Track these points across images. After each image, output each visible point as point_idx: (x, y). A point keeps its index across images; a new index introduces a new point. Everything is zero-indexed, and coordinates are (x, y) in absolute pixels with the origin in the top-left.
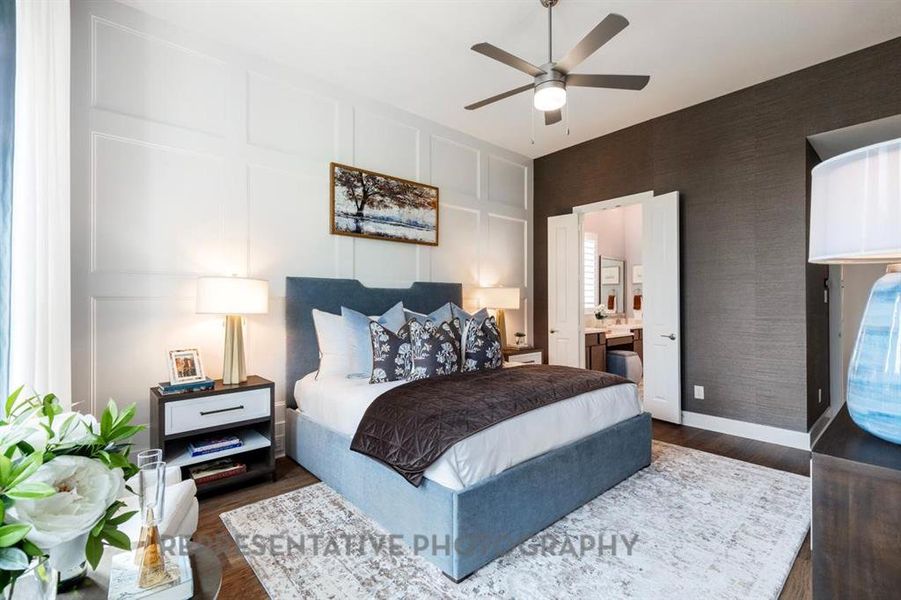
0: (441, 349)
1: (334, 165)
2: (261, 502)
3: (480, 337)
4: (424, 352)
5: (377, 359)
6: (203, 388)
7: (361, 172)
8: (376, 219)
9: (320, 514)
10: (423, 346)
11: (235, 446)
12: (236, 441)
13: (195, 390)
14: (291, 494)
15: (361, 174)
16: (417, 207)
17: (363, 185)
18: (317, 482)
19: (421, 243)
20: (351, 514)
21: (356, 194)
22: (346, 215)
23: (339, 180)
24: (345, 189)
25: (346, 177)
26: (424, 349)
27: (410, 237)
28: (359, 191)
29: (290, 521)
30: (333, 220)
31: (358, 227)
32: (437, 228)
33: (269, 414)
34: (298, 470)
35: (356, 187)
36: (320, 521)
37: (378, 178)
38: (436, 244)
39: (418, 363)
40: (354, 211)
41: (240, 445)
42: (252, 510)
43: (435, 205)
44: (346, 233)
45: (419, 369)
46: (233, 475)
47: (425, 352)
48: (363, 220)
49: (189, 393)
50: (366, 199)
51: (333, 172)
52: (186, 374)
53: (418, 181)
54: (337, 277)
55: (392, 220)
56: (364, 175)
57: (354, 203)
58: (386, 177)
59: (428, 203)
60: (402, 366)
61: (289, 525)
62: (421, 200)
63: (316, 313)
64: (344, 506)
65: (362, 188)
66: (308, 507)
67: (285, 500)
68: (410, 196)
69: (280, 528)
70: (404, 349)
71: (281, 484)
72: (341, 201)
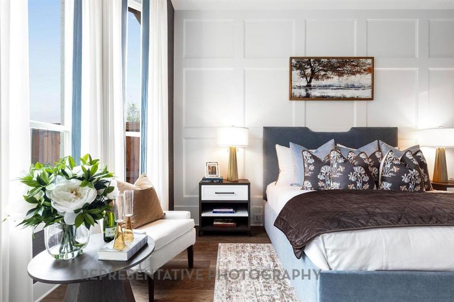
0: (353, 171)
1: (291, 58)
2: (237, 244)
3: (397, 165)
4: (338, 172)
5: (306, 175)
6: (218, 181)
7: (310, 59)
8: (320, 87)
9: (261, 259)
10: (338, 167)
11: (231, 212)
12: (232, 210)
13: (214, 181)
14: (253, 245)
15: (310, 60)
16: (354, 74)
17: (311, 67)
18: (268, 243)
19: (358, 99)
20: (277, 266)
21: (306, 73)
22: (300, 87)
23: (295, 67)
24: (299, 71)
25: (300, 64)
26: (339, 169)
27: (348, 96)
28: (309, 71)
29: (244, 257)
30: (291, 91)
31: (307, 94)
32: (372, 87)
33: (247, 200)
34: (264, 234)
35: (306, 69)
36: (258, 263)
37: (322, 60)
38: (372, 99)
39: (334, 180)
40: (305, 84)
41: (233, 213)
42: (232, 246)
43: (371, 70)
44: (300, 98)
45: (335, 183)
46: (230, 227)
47: (340, 172)
48: (311, 89)
49: (212, 182)
50: (314, 75)
51: (291, 63)
52: (212, 174)
53: (355, 56)
54: (294, 126)
55: (333, 86)
56: (312, 60)
57: (305, 79)
58: (328, 58)
59: (364, 70)
60: (324, 181)
61: (243, 259)
62: (358, 69)
63: (277, 146)
64: (276, 260)
65: (310, 69)
66: (257, 254)
67: (248, 247)
68: (348, 68)
69: (238, 259)
70: (324, 169)
71: (253, 238)
72: (296, 79)
